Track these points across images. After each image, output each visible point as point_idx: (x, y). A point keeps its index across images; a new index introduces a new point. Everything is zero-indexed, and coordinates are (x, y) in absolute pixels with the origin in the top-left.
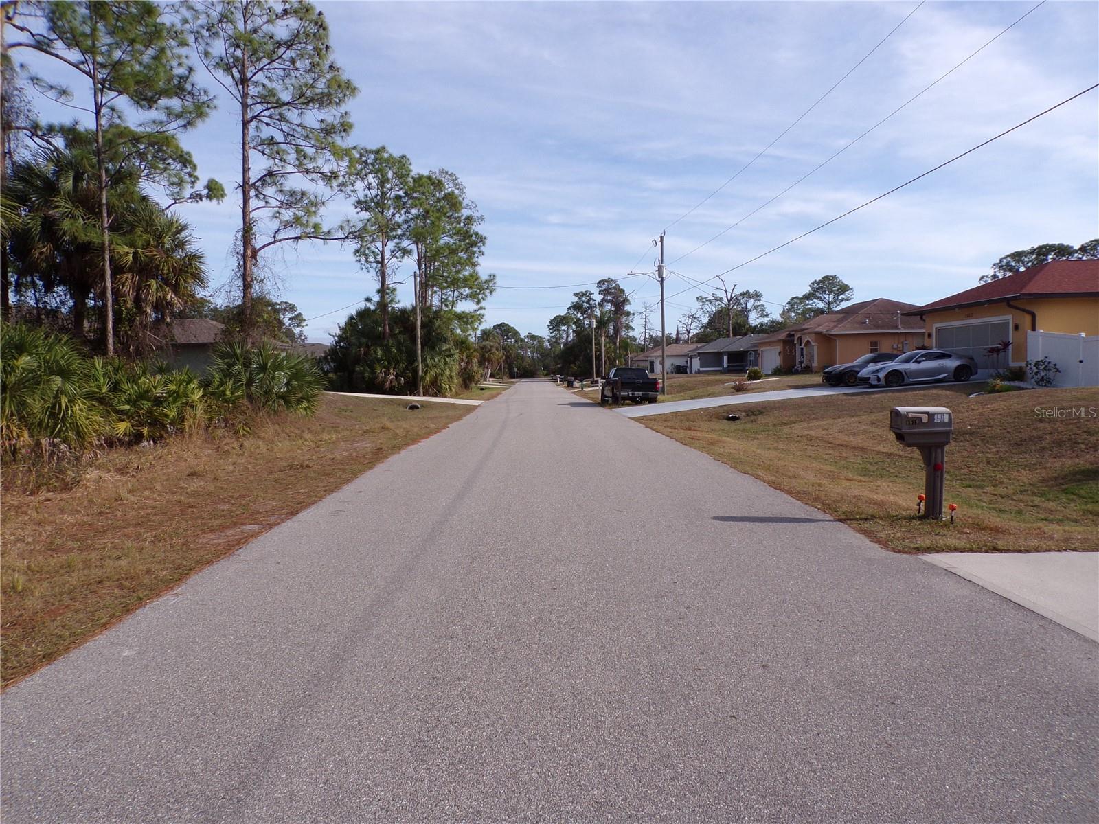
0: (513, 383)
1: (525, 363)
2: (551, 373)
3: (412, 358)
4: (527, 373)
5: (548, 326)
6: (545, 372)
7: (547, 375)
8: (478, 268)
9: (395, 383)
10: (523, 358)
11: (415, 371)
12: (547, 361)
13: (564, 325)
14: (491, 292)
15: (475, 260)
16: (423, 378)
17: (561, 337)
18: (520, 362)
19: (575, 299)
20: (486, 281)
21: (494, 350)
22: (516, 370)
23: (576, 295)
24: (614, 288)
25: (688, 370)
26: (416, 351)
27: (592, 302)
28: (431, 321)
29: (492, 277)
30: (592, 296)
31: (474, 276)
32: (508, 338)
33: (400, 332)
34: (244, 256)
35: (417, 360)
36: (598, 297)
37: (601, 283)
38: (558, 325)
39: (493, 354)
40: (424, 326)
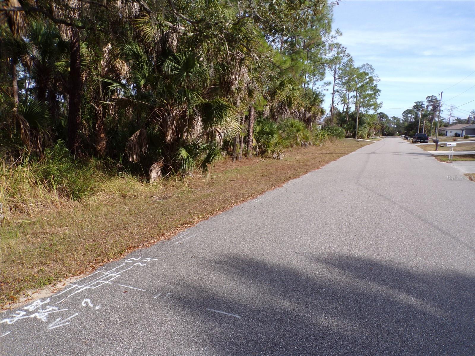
0: (384, 138)
1: (390, 130)
2: (401, 134)
3: (355, 128)
4: (390, 134)
5: (403, 114)
6: (399, 134)
7: (399, 135)
8: (377, 100)
9: (349, 135)
10: (389, 128)
11: (355, 132)
12: (400, 129)
13: (410, 114)
14: (381, 107)
15: (376, 97)
16: (358, 134)
17: (408, 119)
18: (387, 129)
19: (415, 104)
20: (379, 104)
21: (377, 124)
22: (385, 133)
23: (415, 103)
24: (434, 99)
25: (461, 135)
26: (356, 126)
27: (423, 105)
28: (361, 117)
29: (382, 103)
30: (423, 103)
31: (376, 103)
32: (383, 119)
33: (351, 120)
34: (332, 108)
35: (356, 128)
36: (426, 104)
37: (428, 97)
38: (407, 113)
39: (377, 126)
40: (359, 118)
